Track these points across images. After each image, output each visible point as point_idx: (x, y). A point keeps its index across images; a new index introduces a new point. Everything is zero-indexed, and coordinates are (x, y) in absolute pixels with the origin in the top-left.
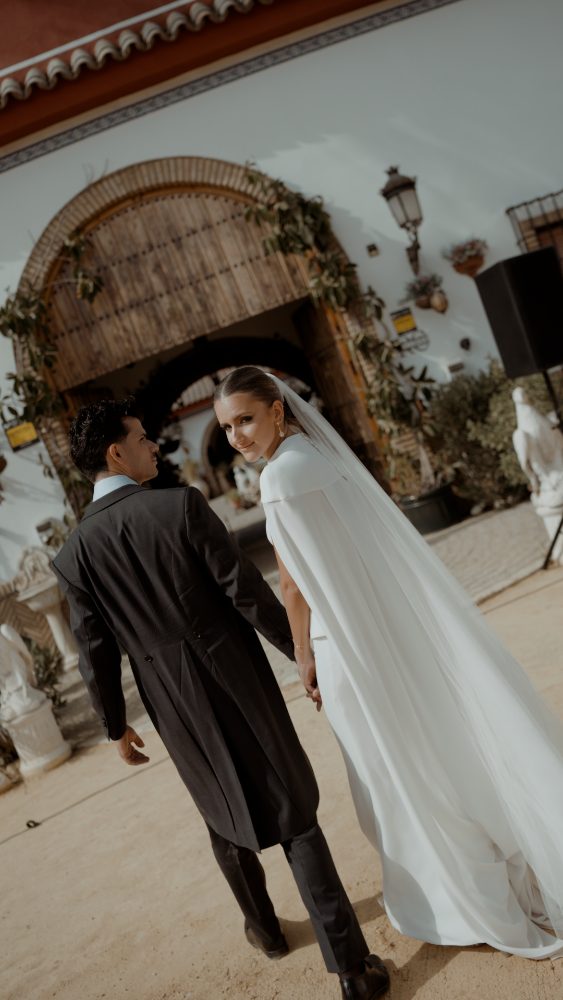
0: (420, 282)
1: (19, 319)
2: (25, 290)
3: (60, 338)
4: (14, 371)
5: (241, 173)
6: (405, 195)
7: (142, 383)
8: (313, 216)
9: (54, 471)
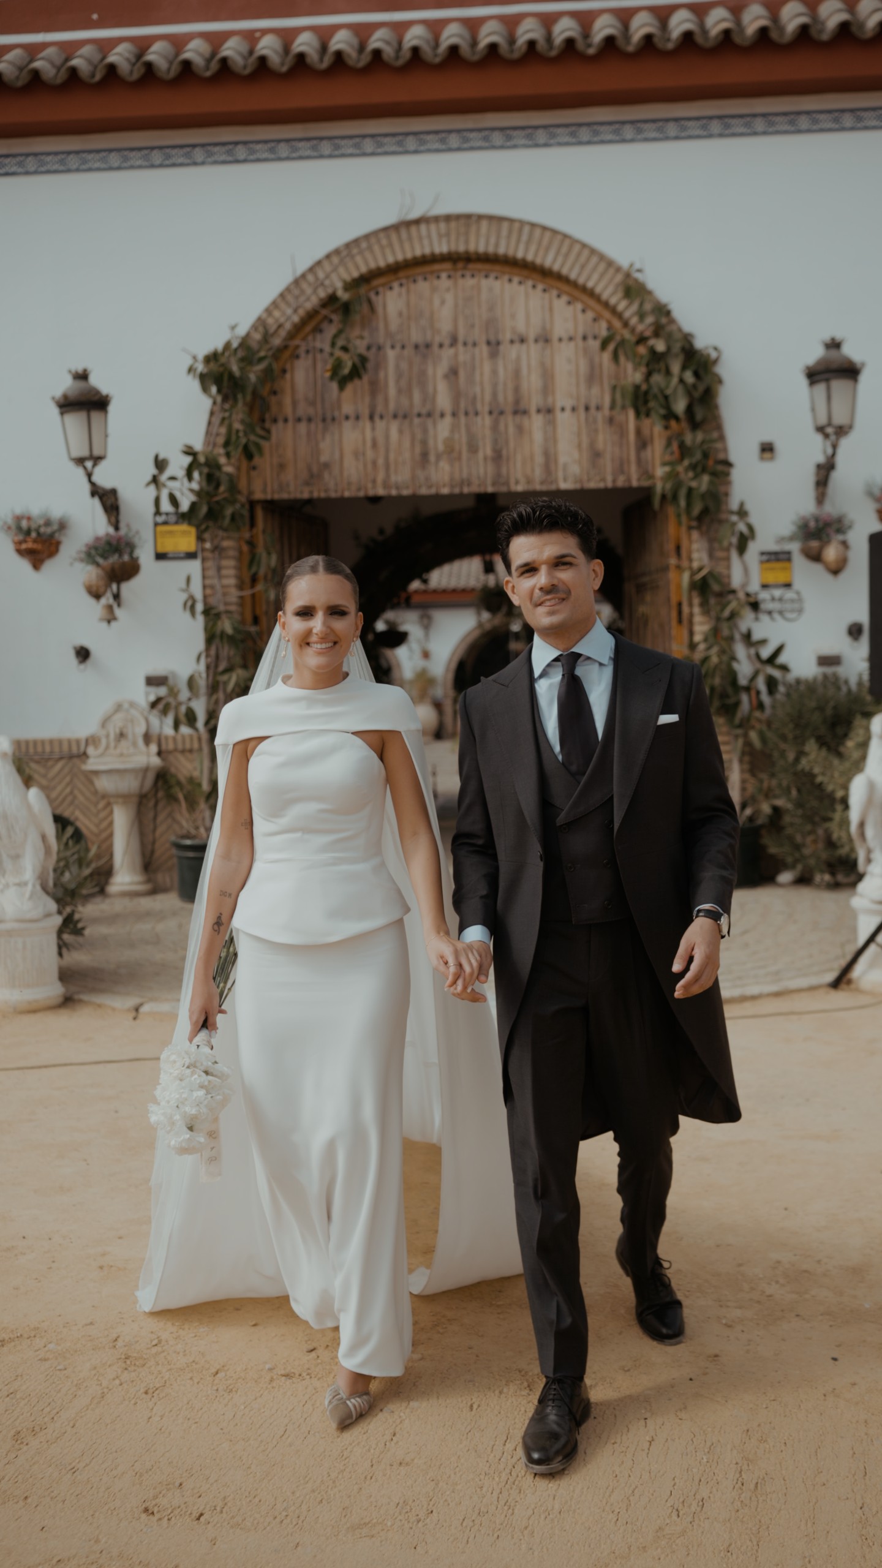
0: (817, 520)
1: (231, 376)
2: (257, 336)
3: (281, 424)
4: (198, 446)
5: (619, 278)
6: (839, 386)
7: (381, 531)
8: (696, 374)
9: (200, 607)
